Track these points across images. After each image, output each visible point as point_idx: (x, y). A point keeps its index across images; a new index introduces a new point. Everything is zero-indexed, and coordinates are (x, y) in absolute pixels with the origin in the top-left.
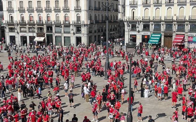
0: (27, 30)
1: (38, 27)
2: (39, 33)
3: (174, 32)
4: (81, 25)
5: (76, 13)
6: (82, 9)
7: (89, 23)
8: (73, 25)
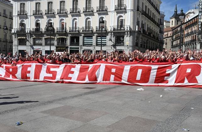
0: (43, 42)
1: (58, 37)
2: (59, 46)
4: (125, 32)
5: (118, 15)
6: (127, 9)
7: (137, 30)
8: (111, 33)
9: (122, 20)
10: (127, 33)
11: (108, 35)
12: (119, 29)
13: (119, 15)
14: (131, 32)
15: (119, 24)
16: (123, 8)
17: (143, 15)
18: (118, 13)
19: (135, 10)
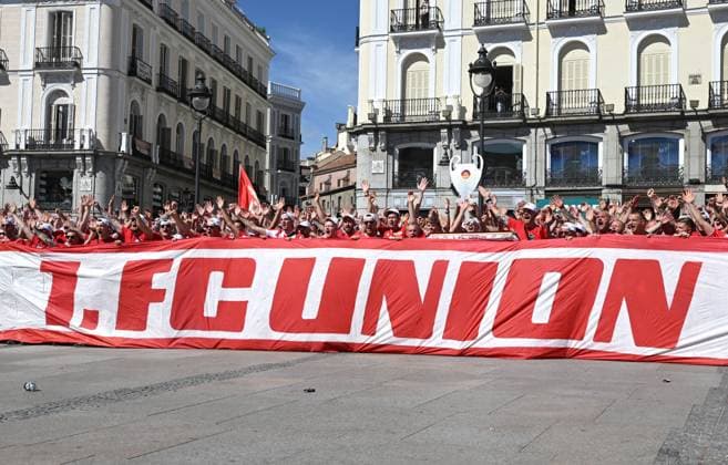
3: (695, 183)
4: (73, 157)
5: (48, 85)
6: (85, 64)
7: (123, 148)
8: (19, 160)
9: (65, 106)
10: (84, 160)
11: (7, 166)
12: (52, 142)
13: (52, 87)
14: (101, 159)
15: (53, 123)
16: (69, 59)
17: (165, 95)
18: (47, 79)
19: (117, 74)
